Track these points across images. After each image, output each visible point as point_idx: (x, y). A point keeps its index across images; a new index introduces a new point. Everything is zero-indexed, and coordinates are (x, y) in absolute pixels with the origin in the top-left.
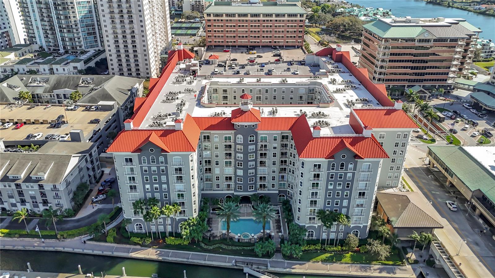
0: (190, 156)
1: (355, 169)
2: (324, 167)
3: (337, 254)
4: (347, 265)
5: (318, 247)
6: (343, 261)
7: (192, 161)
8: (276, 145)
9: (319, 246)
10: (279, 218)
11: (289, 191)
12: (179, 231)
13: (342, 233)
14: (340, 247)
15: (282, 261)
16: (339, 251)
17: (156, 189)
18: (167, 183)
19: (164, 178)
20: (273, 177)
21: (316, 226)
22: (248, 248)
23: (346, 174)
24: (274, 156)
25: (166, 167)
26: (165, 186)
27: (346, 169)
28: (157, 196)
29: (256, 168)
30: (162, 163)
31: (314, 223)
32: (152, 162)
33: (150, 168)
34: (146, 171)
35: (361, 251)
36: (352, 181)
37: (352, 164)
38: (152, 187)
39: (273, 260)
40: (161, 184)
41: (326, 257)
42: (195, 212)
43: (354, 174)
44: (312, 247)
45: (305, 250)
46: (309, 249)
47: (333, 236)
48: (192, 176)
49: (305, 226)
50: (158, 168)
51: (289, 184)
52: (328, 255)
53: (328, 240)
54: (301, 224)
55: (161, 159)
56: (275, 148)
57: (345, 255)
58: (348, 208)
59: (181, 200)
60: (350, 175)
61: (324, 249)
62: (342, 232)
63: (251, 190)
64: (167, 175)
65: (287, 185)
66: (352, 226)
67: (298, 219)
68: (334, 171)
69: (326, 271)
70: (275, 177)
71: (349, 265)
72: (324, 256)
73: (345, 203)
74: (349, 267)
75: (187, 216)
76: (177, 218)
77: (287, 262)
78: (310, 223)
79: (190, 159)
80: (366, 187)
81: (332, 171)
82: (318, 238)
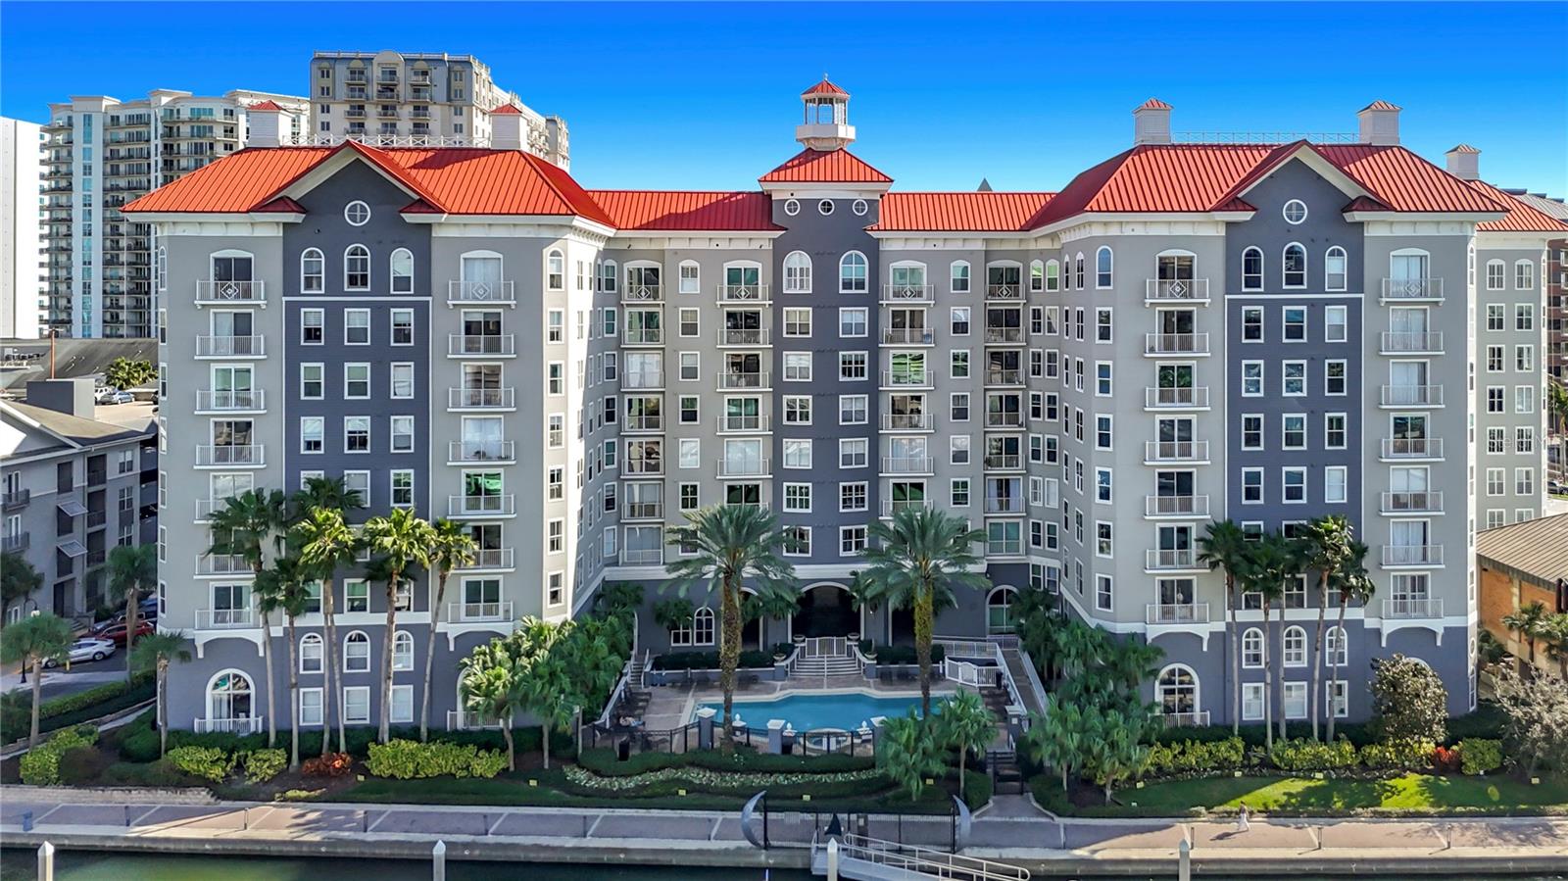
0: (547, 252)
1: (1356, 281)
2: (1210, 272)
3: (1338, 779)
4: (1414, 825)
5: (1231, 750)
6: (1387, 806)
7: (556, 282)
8: (961, 314)
9: (1233, 747)
10: (999, 685)
11: (1036, 568)
12: (454, 718)
13: (1345, 683)
14: (1348, 747)
15: (1036, 823)
16: (1348, 767)
17: (358, 441)
18: (418, 406)
19: (402, 380)
20: (956, 485)
21: (1203, 631)
22: (840, 777)
23: (1317, 308)
24: (960, 371)
25: (422, 311)
26: (403, 426)
27: (1317, 285)
28: (358, 479)
29: (872, 432)
30: (402, 283)
31: (1188, 618)
32: (353, 281)
33: (334, 313)
34: (312, 334)
35: (1472, 767)
36: (1353, 349)
37: (1340, 254)
38: (333, 428)
39: (985, 819)
40: (383, 408)
41: (1290, 795)
42: (555, 596)
43: (1354, 307)
44: (1196, 754)
45: (1160, 768)
46: (1182, 760)
47: (1296, 702)
48: (554, 370)
49: (1144, 635)
50: (380, 312)
51: (1037, 527)
52: (1298, 786)
53: (1276, 727)
54: (1121, 628)
55: (402, 262)
56: (960, 327)
57: (1392, 782)
58: (1351, 511)
59: (483, 516)
60: (1336, 316)
61: (1265, 763)
62: (1343, 674)
63: (853, 553)
64: (420, 359)
65: (1024, 534)
66: (1389, 627)
67: (1106, 602)
68: (1259, 293)
69: (1299, 850)
70: (965, 484)
71: (1426, 824)
72: (1275, 792)
73: (1335, 481)
74: (1428, 830)
75: (507, 619)
76: (453, 631)
77: (1066, 827)
78: (1167, 615)
79: (549, 269)
80: (1425, 383)
81: (1246, 293)
82: (1219, 721)
